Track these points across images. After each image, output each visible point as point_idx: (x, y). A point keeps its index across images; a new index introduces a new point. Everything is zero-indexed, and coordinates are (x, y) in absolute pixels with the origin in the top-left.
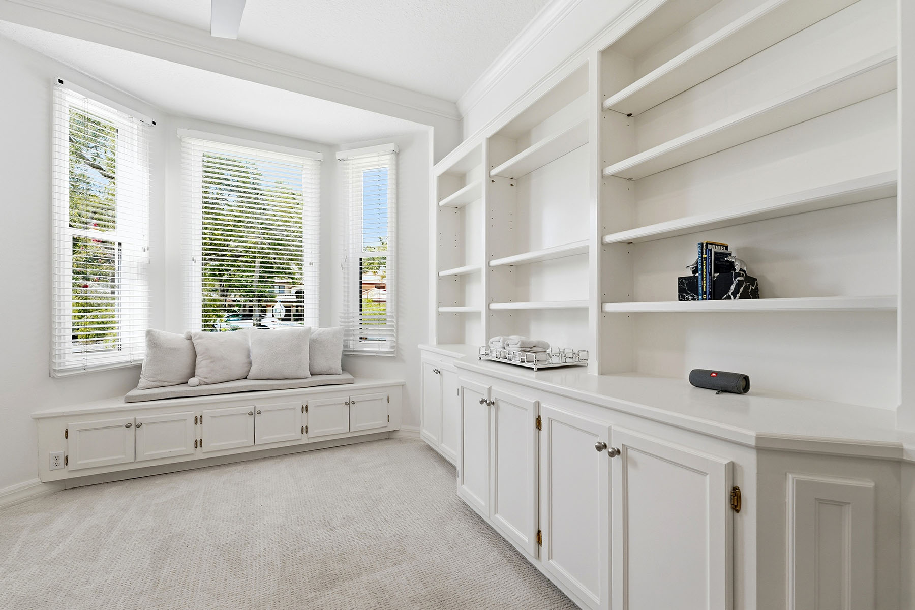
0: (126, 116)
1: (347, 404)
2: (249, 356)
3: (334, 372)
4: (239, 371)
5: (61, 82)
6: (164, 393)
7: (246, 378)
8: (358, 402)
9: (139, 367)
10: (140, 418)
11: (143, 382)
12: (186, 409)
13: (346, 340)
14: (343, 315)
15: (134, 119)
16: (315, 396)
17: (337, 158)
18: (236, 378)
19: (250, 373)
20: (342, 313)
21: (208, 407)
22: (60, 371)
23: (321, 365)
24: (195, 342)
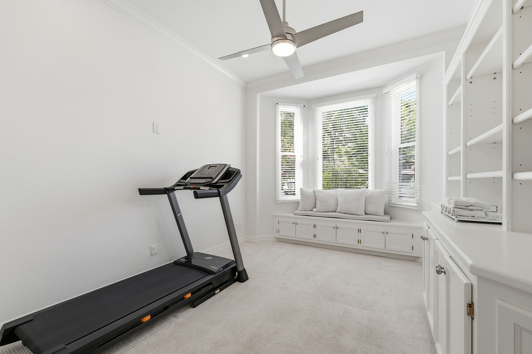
0: (296, 107)
1: (383, 233)
2: (337, 202)
3: (378, 214)
4: (332, 208)
5: (277, 104)
6: (304, 213)
7: (336, 212)
8: (391, 233)
9: (299, 202)
10: (297, 221)
11: (300, 208)
12: (311, 221)
13: (390, 197)
14: (388, 182)
15: (298, 108)
16: (366, 226)
17: (384, 93)
18: (332, 211)
19: (337, 210)
20: (387, 181)
21: (319, 222)
22: (278, 201)
23: (371, 209)
24: (316, 193)
